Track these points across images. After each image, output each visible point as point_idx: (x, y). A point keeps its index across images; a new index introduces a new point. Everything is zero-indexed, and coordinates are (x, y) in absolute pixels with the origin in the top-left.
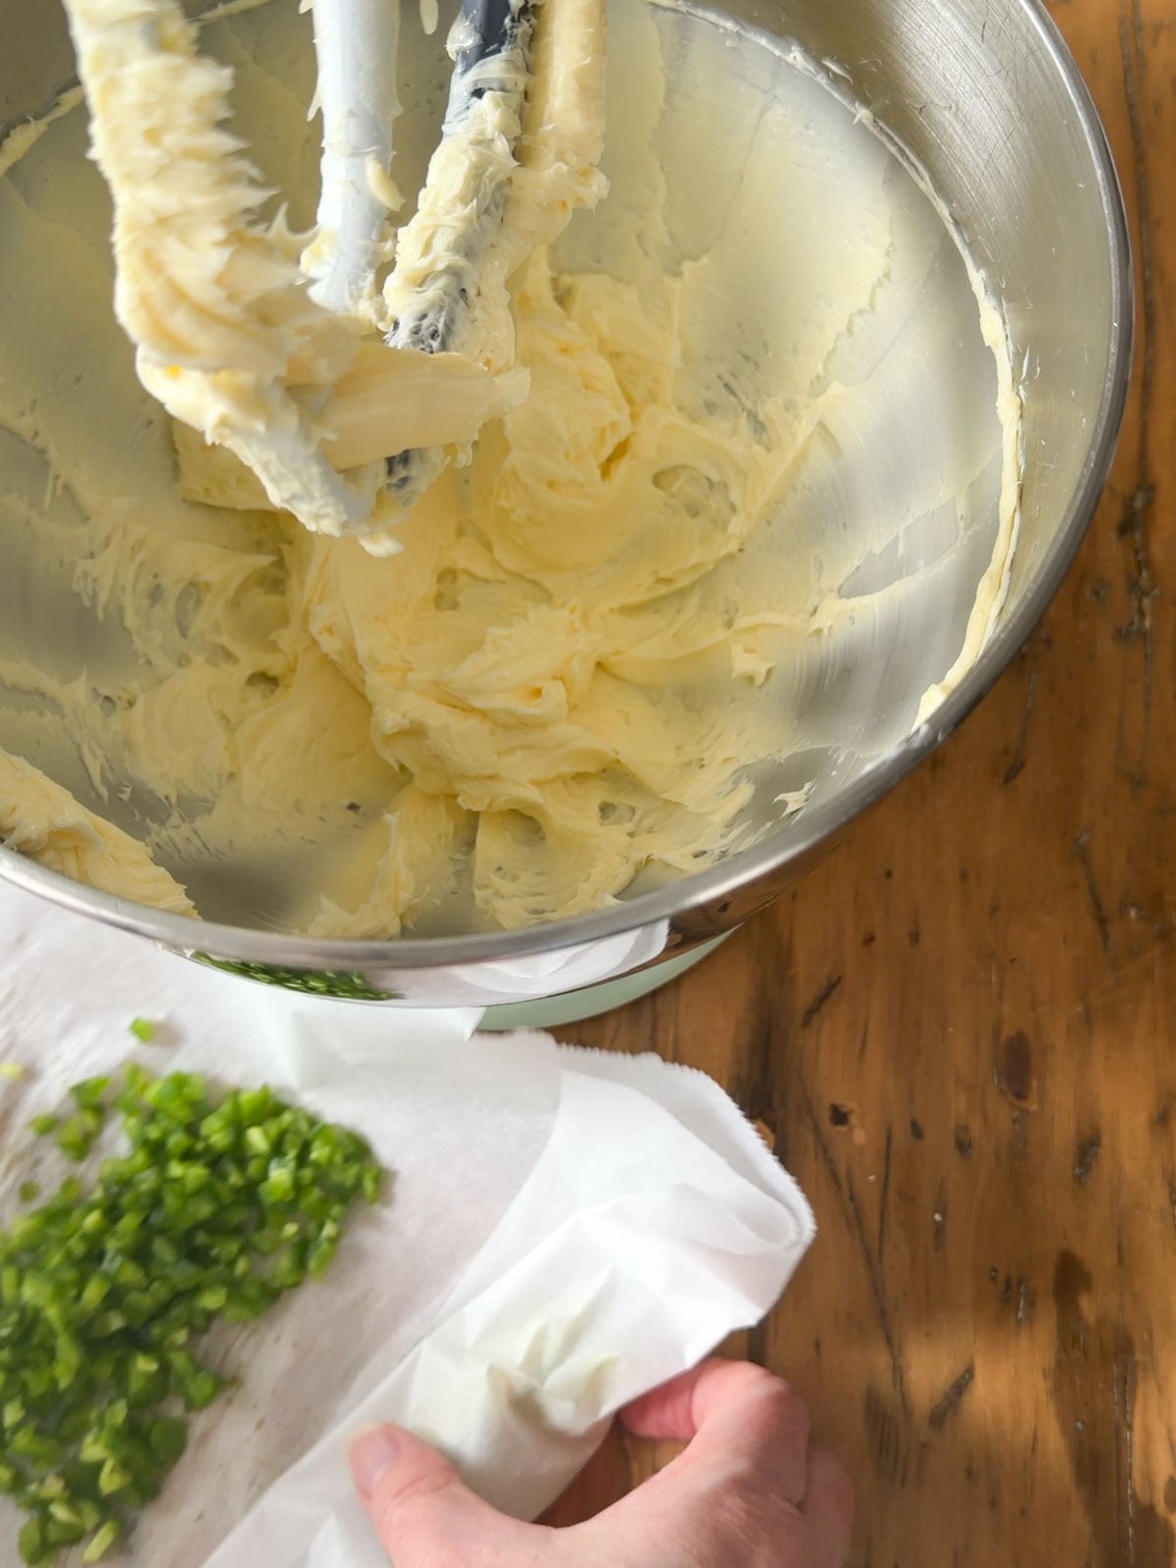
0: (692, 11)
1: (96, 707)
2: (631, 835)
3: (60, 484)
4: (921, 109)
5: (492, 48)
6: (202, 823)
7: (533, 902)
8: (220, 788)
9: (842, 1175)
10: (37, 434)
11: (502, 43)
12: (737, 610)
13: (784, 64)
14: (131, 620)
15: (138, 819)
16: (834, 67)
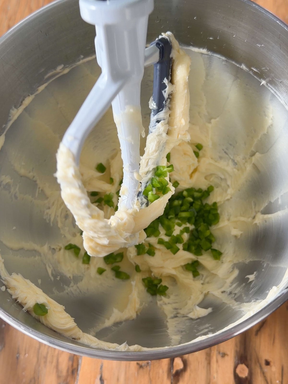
0: (212, 55)
1: (50, 252)
2: (202, 284)
3: (40, 189)
4: (281, 82)
5: (160, 110)
6: (80, 284)
7: (175, 305)
8: (85, 272)
9: (269, 381)
10: (34, 177)
11: (163, 108)
12: (231, 215)
13: (240, 69)
14: (60, 225)
15: (62, 285)
16: (255, 70)
